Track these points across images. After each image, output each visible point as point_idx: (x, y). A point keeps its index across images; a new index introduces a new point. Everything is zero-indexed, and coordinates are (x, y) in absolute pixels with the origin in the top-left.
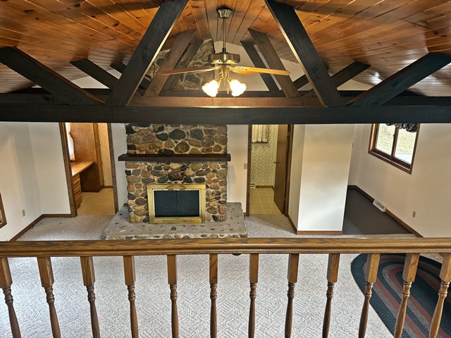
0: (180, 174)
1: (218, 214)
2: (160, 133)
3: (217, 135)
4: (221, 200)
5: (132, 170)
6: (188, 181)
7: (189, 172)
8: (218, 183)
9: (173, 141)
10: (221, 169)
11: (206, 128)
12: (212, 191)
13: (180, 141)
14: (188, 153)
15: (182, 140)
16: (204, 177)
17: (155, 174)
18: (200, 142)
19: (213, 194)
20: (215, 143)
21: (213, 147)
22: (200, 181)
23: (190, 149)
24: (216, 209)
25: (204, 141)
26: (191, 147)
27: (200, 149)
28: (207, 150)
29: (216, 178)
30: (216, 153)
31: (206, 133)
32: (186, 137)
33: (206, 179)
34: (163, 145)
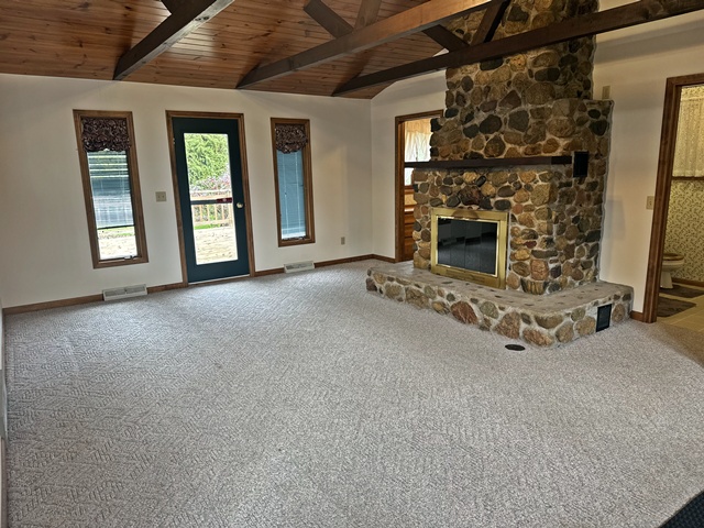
0: (474, 191)
1: (529, 278)
2: (468, 125)
3: (552, 117)
4: (535, 249)
5: (419, 183)
6: (485, 204)
7: (489, 189)
8: (533, 214)
9: (483, 136)
10: (540, 183)
11: (534, 107)
12: (522, 228)
13: (491, 136)
14: (502, 157)
15: (496, 133)
16: (511, 199)
17: (444, 190)
18: (523, 134)
19: (523, 233)
20: (549, 136)
21: (543, 143)
22: (503, 206)
23: (507, 149)
24: (526, 266)
25: (529, 132)
26: (508, 146)
27: (521, 150)
28: (533, 149)
29: (530, 202)
30: (547, 155)
31: (533, 117)
32: (502, 129)
33: (514, 204)
34: (470, 145)
